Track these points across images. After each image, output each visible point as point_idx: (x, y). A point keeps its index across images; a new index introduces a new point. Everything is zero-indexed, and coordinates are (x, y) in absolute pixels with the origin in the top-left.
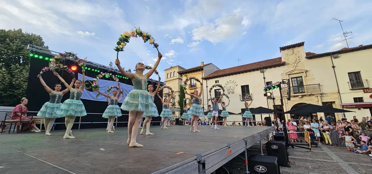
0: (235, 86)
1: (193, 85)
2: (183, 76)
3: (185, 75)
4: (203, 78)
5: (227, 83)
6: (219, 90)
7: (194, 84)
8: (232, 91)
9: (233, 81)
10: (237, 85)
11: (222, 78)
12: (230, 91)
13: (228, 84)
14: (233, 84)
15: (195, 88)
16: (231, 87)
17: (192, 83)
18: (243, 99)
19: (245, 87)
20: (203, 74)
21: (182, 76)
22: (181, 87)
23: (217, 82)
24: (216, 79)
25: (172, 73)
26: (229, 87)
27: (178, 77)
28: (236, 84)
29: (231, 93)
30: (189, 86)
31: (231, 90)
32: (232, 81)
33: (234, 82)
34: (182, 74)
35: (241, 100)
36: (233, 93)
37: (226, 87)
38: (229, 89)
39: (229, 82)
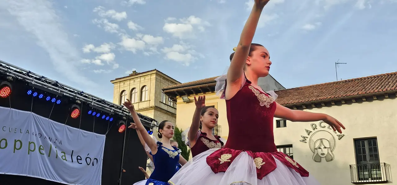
0: (337, 138)
2: (180, 100)
3: (186, 98)
5: (312, 130)
6: (287, 149)
8: (326, 153)
10: (341, 137)
12: (320, 152)
13: (314, 132)
14: (331, 132)
16: (324, 141)
18: (359, 180)
19: (366, 143)
21: (175, 101)
23: (282, 123)
26: (319, 142)
29: (323, 160)
31: (325, 151)
32: (326, 125)
34: (177, 97)
35: (355, 182)
36: (330, 159)
37: (308, 140)
38: (317, 146)
39: (317, 125)
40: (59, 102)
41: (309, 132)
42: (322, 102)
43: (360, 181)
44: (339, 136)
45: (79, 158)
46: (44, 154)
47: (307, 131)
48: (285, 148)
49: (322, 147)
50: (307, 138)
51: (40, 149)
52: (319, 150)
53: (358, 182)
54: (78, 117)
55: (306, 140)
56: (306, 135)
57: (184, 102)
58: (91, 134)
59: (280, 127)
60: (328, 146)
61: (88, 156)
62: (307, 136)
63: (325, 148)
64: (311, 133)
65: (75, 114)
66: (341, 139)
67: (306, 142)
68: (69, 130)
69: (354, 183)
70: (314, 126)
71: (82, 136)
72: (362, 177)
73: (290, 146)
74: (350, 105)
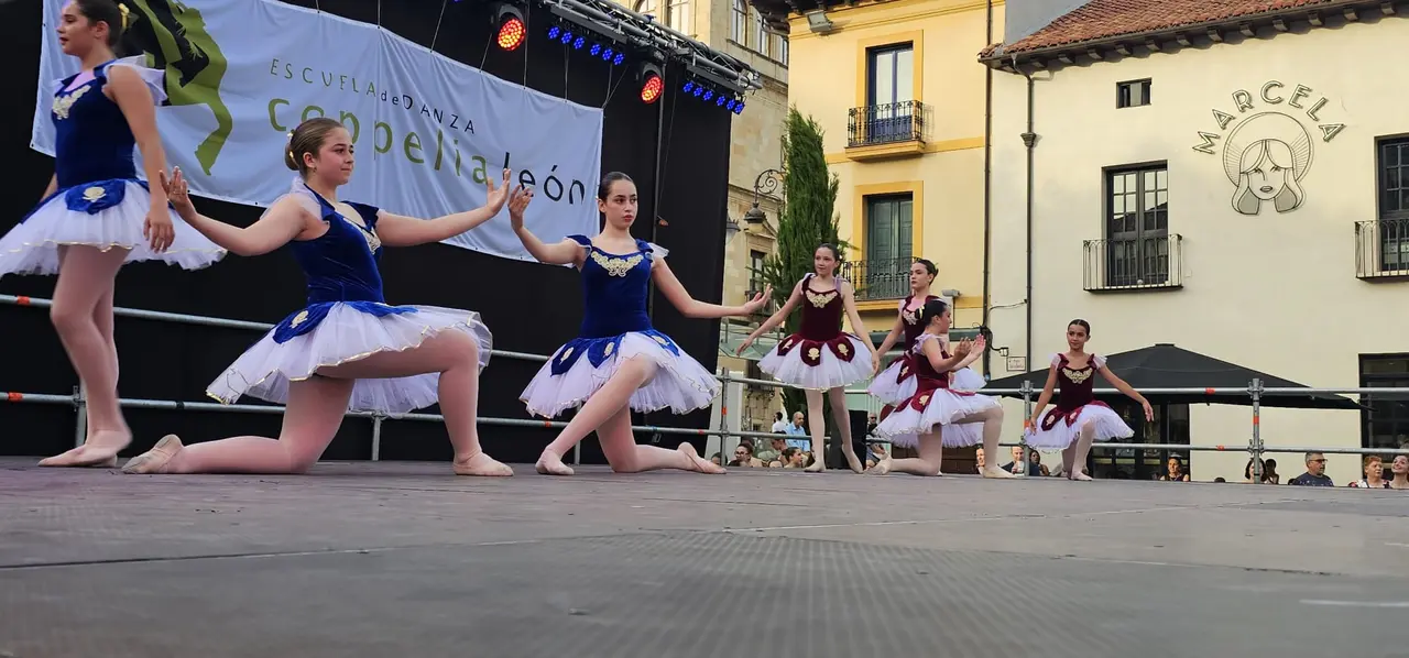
0: (1318, 135)
1: (895, 121)
2: (798, 27)
3: (818, 17)
4: (999, 52)
5: (1235, 112)
6: (1149, 176)
7: (900, 113)
8: (1278, 186)
9: (1302, 92)
10: (1332, 133)
11: (1188, 58)
12: (1257, 182)
13: (1241, 117)
14: (1301, 115)
15: (912, 146)
16: (1273, 147)
17: (884, 96)
18: (1384, 267)
20: (999, 12)
21: (786, 28)
22: (793, 134)
23: (1136, 91)
24: (1130, 69)
26: (1257, 150)
28: (1328, 116)
29: (1268, 208)
30: (852, 128)
31: (1276, 181)
32: (1287, 93)
33: (1308, 103)
34: (791, 15)
35: (1369, 275)
36: (1290, 203)
37: (1219, 146)
38: (1248, 165)
39: (1253, 98)
41: (1224, 120)
42: (1276, 17)
43: (1386, 273)
44: (1327, 129)
45: (526, 177)
46: (422, 161)
47: (1220, 116)
48: (1142, 172)
49: (1267, 166)
50: (1217, 137)
51: (408, 144)
52: (1257, 178)
53: (1379, 274)
54: (519, 47)
55: (1212, 145)
56: (1213, 127)
57: (814, 31)
58: (560, 104)
59: (1129, 105)
60: (1284, 161)
61: (553, 174)
62: (1218, 131)
63: (1277, 168)
64: (1232, 121)
65: (509, 38)
66: (1331, 141)
67: (1212, 153)
68: (493, 87)
69: (1365, 279)
70: (1242, 98)
71: (533, 108)
72: (1391, 259)
73: (1162, 166)
74: (1373, 25)
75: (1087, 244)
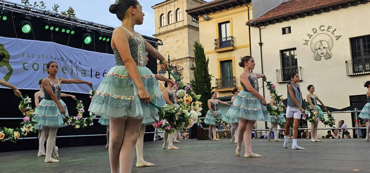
0: (334, 39)
1: (227, 41)
2: (201, 19)
3: (205, 16)
4: (251, 22)
5: (313, 34)
6: (292, 52)
7: (229, 39)
8: (325, 53)
9: (329, 27)
10: (338, 38)
11: (300, 20)
12: (320, 52)
13: (314, 35)
14: (330, 33)
15: (231, 48)
16: (323, 42)
17: (224, 35)
18: (354, 72)
19: (361, 41)
20: (251, 12)
21: (198, 20)
22: (196, 48)
23: (287, 30)
24: (285, 24)
25: (173, 13)
26: (319, 43)
27: (186, 23)
28: (337, 33)
29: (323, 58)
30: (216, 44)
31: (324, 51)
32: (326, 28)
33: (331, 30)
34: (199, 16)
35: (350, 75)
36: (328, 57)
37: (309, 43)
38: (317, 47)
39: (317, 30)
40: (73, 32)
41: (310, 36)
42: (321, 9)
43: (354, 74)
44: (337, 37)
45: (98, 73)
46: (67, 73)
47: (309, 35)
48: (290, 51)
49: (322, 47)
50: (309, 41)
51: (63, 69)
52: (319, 51)
53: (352, 74)
55: (307, 43)
56: (307, 38)
57: (205, 20)
58: (105, 55)
59: (285, 34)
60: (326, 46)
61: (105, 72)
62: (309, 39)
63: (324, 48)
64: (312, 36)
66: (338, 40)
67: (307, 45)
68: (86, 53)
69: (349, 76)
70: (314, 30)
71: (97, 56)
72: (357, 70)
73: (295, 49)
74: (347, 9)
75: (277, 70)
